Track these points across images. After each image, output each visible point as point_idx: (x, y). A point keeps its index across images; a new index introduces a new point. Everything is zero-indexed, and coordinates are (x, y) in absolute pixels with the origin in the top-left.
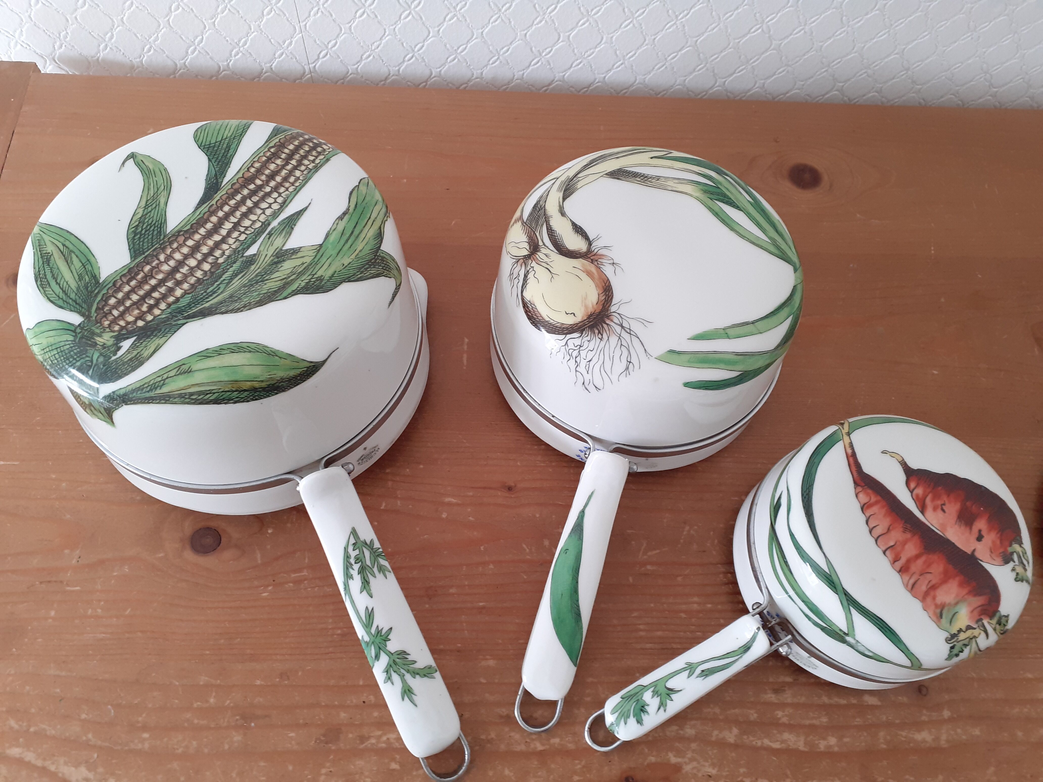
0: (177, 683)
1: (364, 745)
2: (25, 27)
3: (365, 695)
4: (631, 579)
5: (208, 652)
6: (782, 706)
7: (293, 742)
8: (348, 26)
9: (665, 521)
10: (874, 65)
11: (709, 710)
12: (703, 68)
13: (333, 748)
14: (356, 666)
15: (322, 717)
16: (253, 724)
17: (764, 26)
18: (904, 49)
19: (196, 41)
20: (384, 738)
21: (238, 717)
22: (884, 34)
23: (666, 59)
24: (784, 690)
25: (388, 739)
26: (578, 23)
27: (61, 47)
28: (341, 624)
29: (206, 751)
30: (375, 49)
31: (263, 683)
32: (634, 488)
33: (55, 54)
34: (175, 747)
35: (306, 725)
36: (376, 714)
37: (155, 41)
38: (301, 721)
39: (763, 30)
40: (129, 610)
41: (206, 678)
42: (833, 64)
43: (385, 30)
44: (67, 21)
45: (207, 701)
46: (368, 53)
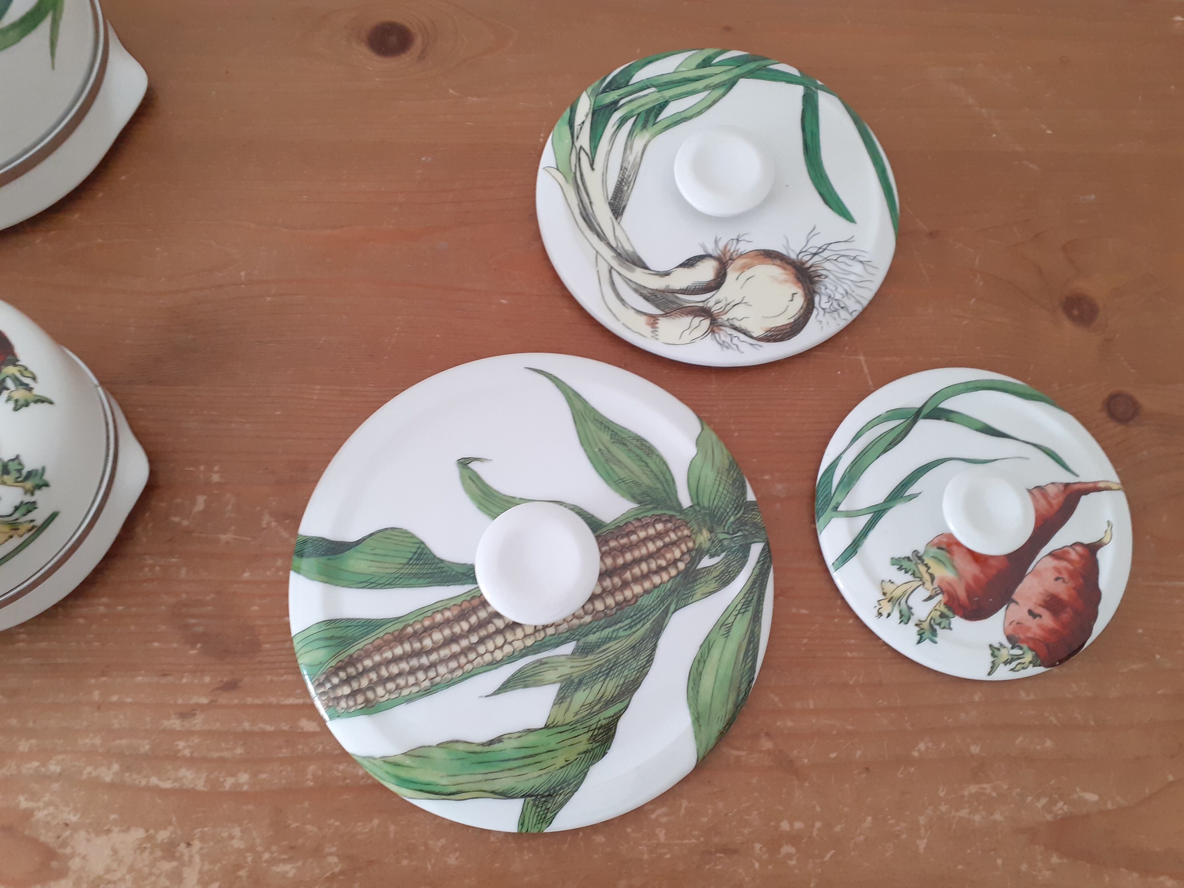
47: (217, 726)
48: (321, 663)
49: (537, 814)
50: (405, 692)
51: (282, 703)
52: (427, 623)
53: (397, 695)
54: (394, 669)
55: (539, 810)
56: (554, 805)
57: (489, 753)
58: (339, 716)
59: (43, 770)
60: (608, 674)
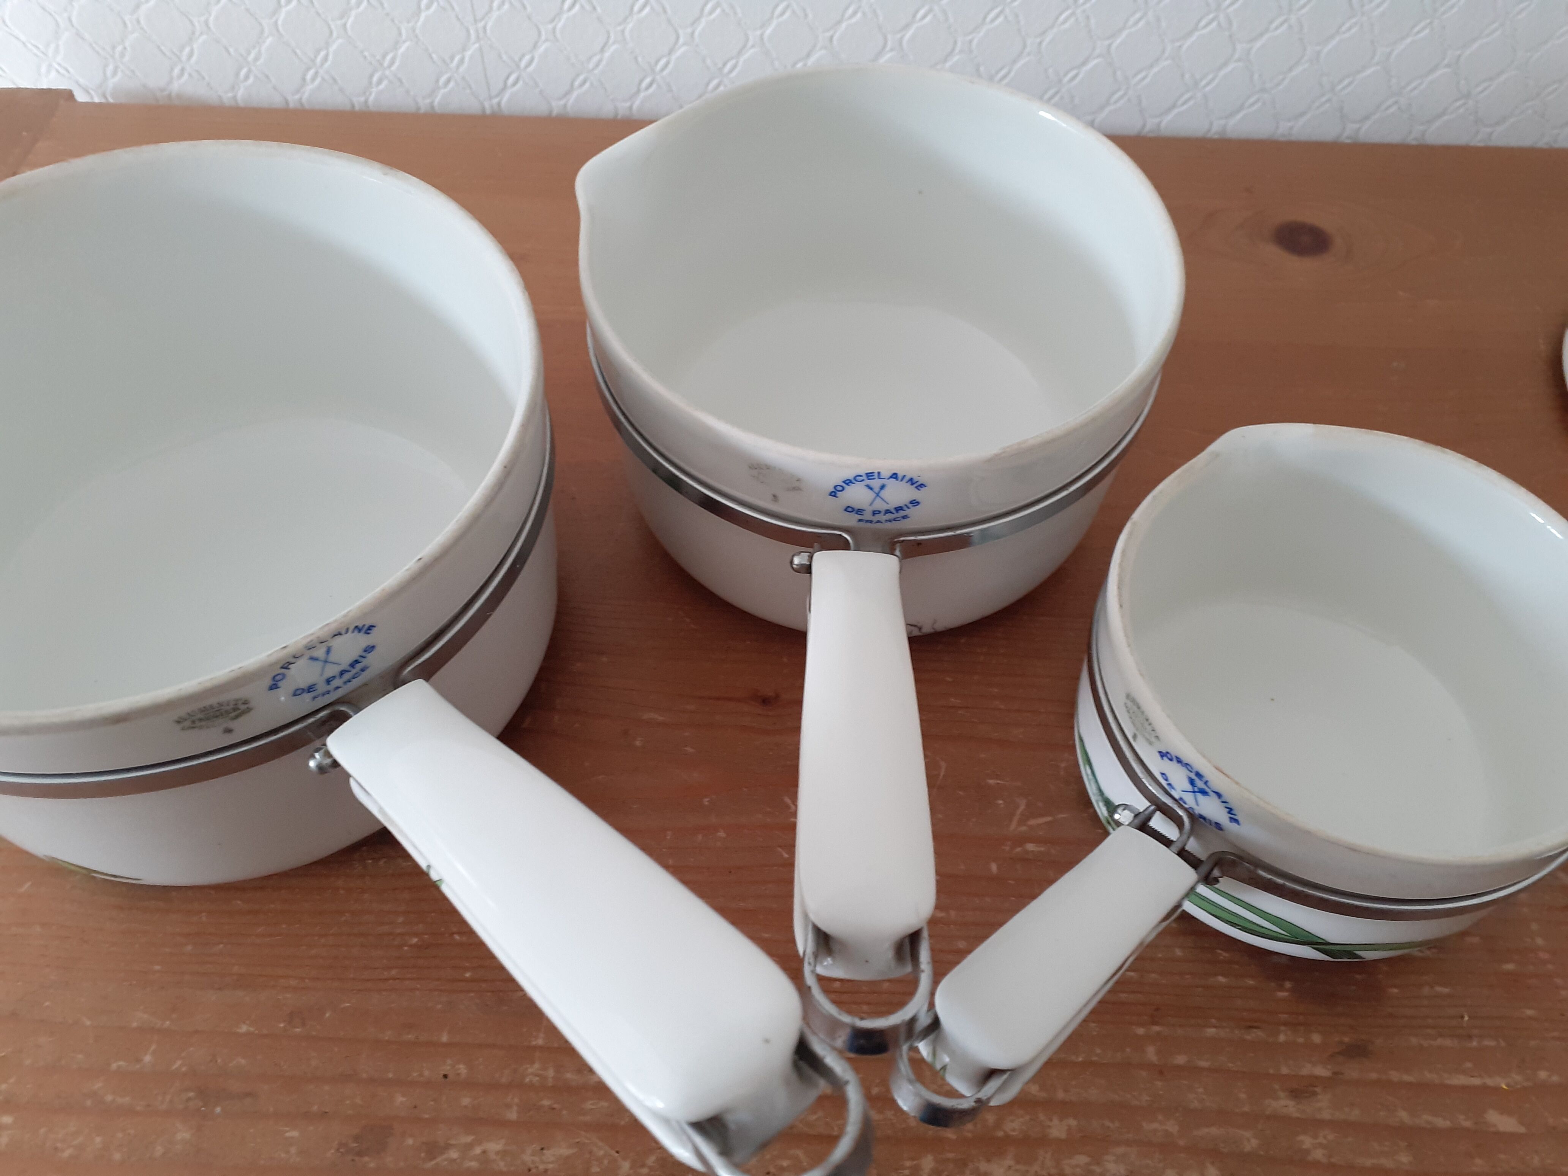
0: (88, 1023)
1: (433, 1162)
3: (449, 1062)
4: (994, 867)
5: (157, 968)
6: (1314, 1125)
7: (293, 1150)
8: (550, 26)
9: (1063, 765)
10: (1409, 88)
11: (1155, 1125)
12: (1121, 97)
13: (372, 1165)
14: (439, 1007)
15: (358, 1101)
16: (218, 1110)
17: (1222, 17)
18: (1459, 56)
19: (319, 59)
20: (478, 1150)
21: (191, 1094)
22: (1423, 29)
23: (1060, 81)
24: (1315, 1094)
25: (484, 1152)
26: (914, 16)
28: (421, 926)
29: (117, 1156)
30: (593, 69)
31: (252, 1029)
32: (1002, 707)
34: (59, 1145)
35: (324, 1115)
36: (466, 1101)
37: (256, 59)
38: (315, 1108)
39: (1219, 25)
40: (28, 884)
41: (146, 1016)
42: (1340, 87)
43: (608, 33)
45: (138, 1060)
46: (582, 78)
47: (1355, 1114)
51: (1449, 1082)
59: (1097, 1169)
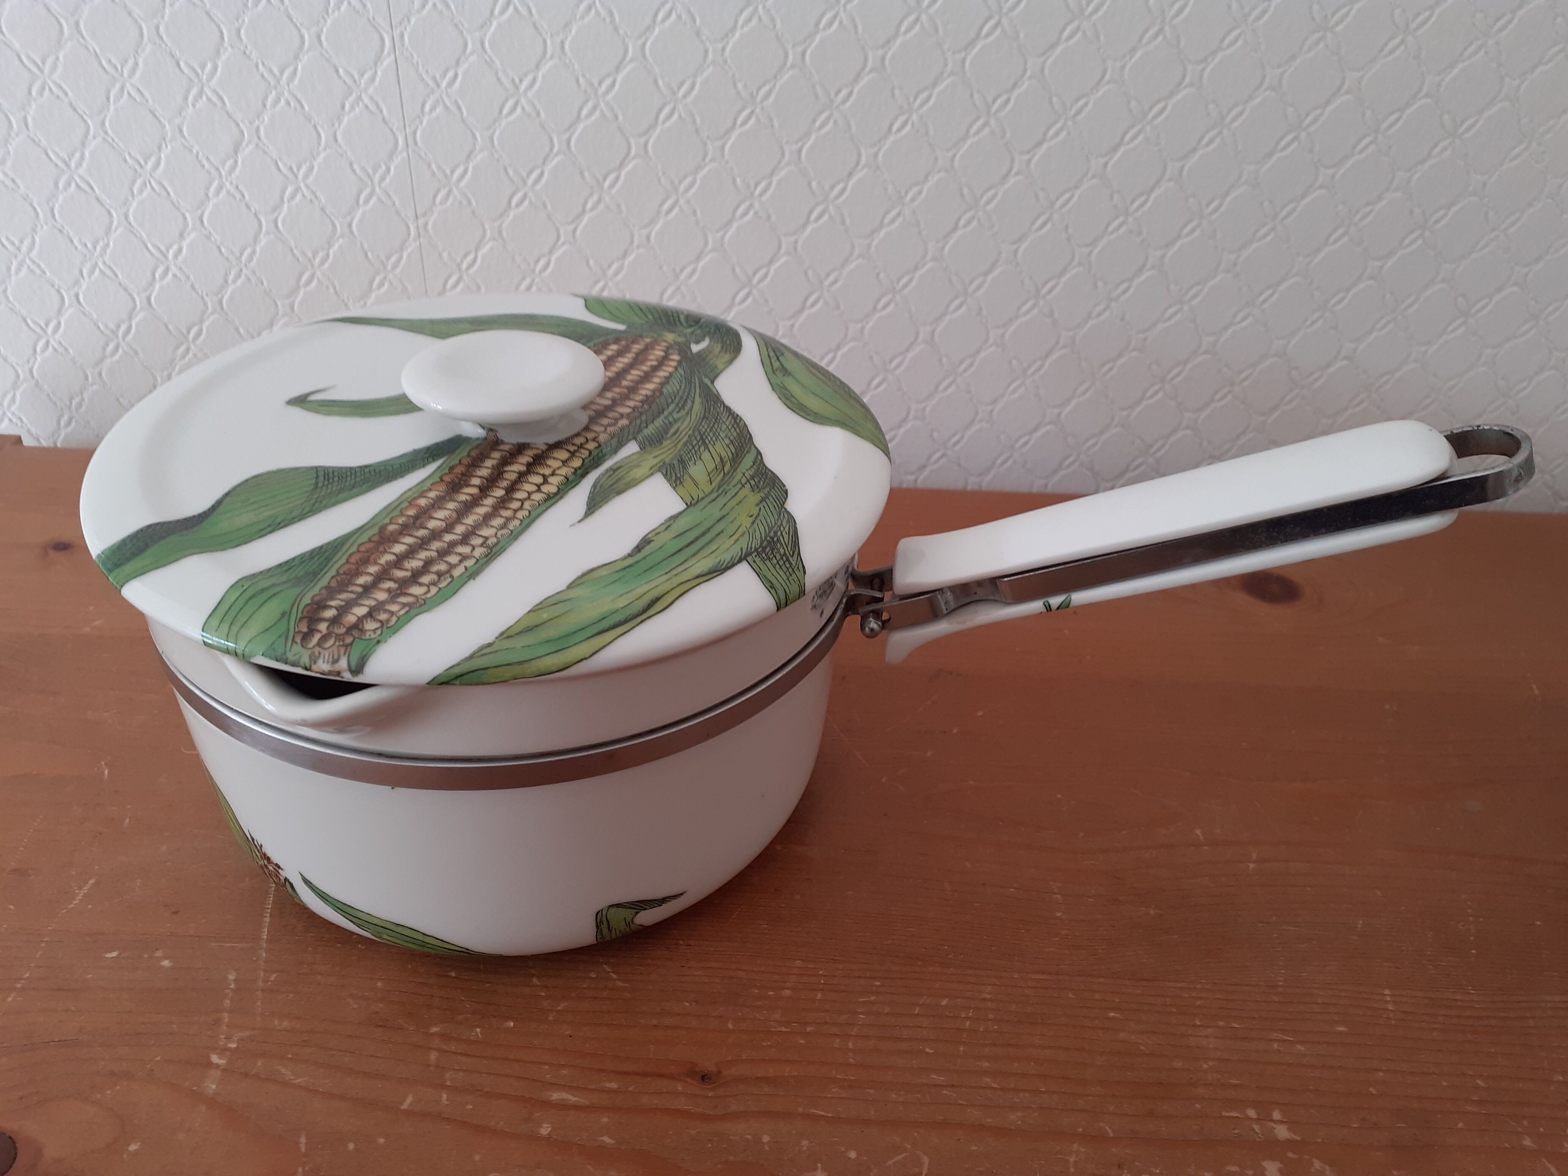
2: (21, 389)
27: (69, 423)
33: (59, 436)
44: (86, 378)
48: (283, 614)
49: (778, 567)
50: (457, 573)
52: (412, 512)
53: (449, 580)
54: (415, 564)
55: (774, 561)
56: (787, 547)
57: (648, 558)
58: (378, 642)
60: (704, 443)
